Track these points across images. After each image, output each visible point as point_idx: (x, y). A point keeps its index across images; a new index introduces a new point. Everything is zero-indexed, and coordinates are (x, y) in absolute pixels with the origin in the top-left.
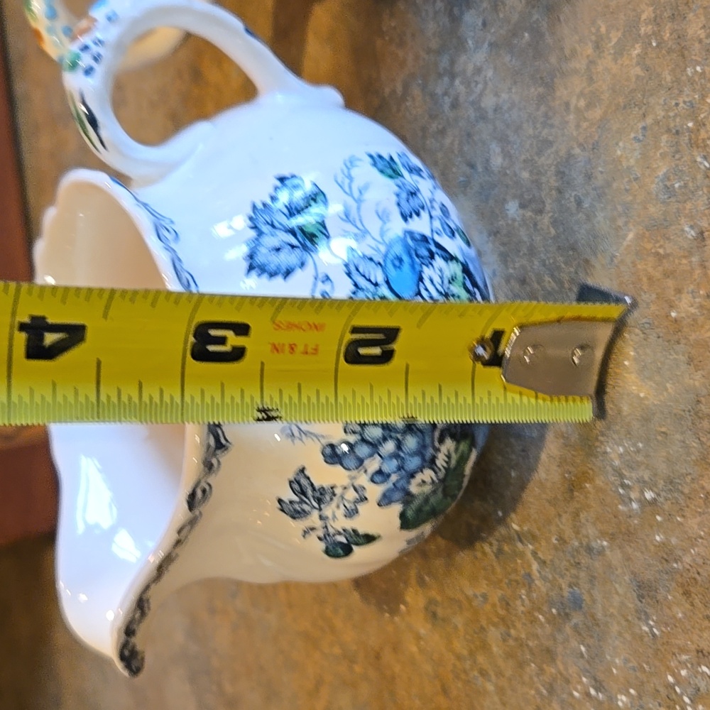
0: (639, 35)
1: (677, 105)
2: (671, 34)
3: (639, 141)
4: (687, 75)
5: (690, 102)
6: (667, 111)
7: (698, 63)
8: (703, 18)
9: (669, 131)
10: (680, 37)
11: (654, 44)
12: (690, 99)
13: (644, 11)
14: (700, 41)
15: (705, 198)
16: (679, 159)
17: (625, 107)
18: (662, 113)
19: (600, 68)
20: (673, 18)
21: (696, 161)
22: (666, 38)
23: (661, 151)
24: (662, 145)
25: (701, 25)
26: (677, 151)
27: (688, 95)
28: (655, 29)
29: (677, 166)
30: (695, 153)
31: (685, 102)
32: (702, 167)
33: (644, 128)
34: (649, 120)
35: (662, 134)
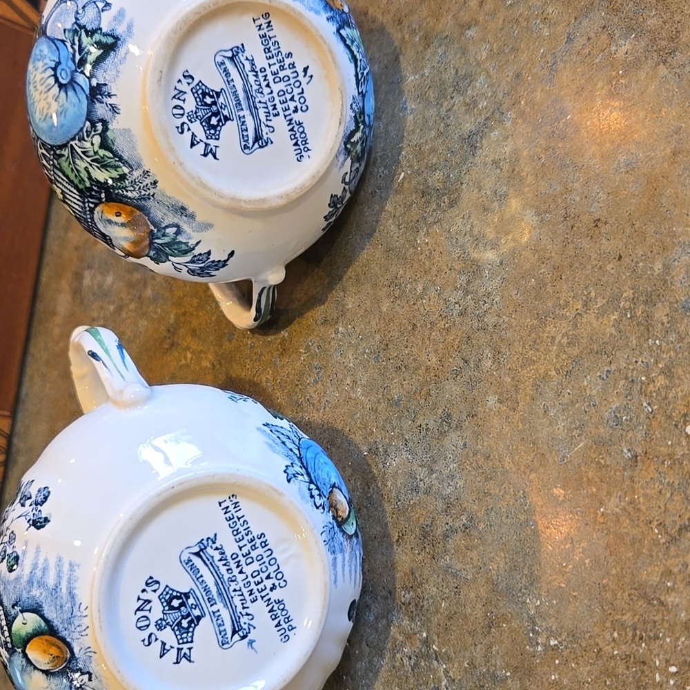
0: (619, 307)
1: (636, 362)
2: (642, 313)
3: (603, 379)
4: (648, 344)
5: (647, 363)
6: (628, 364)
7: (657, 338)
8: (668, 309)
9: (626, 378)
10: (649, 317)
11: (629, 316)
12: (647, 361)
13: (626, 291)
14: (663, 324)
15: (644, 432)
16: (630, 400)
17: (597, 353)
18: (625, 365)
19: (584, 320)
20: (646, 302)
21: (642, 405)
22: (638, 315)
23: (618, 390)
24: (620, 386)
25: (665, 313)
26: (630, 394)
27: (646, 358)
28: (632, 305)
29: (627, 404)
30: (643, 399)
31: (642, 362)
32: (646, 410)
33: (608, 371)
34: (613, 367)
35: (621, 379)
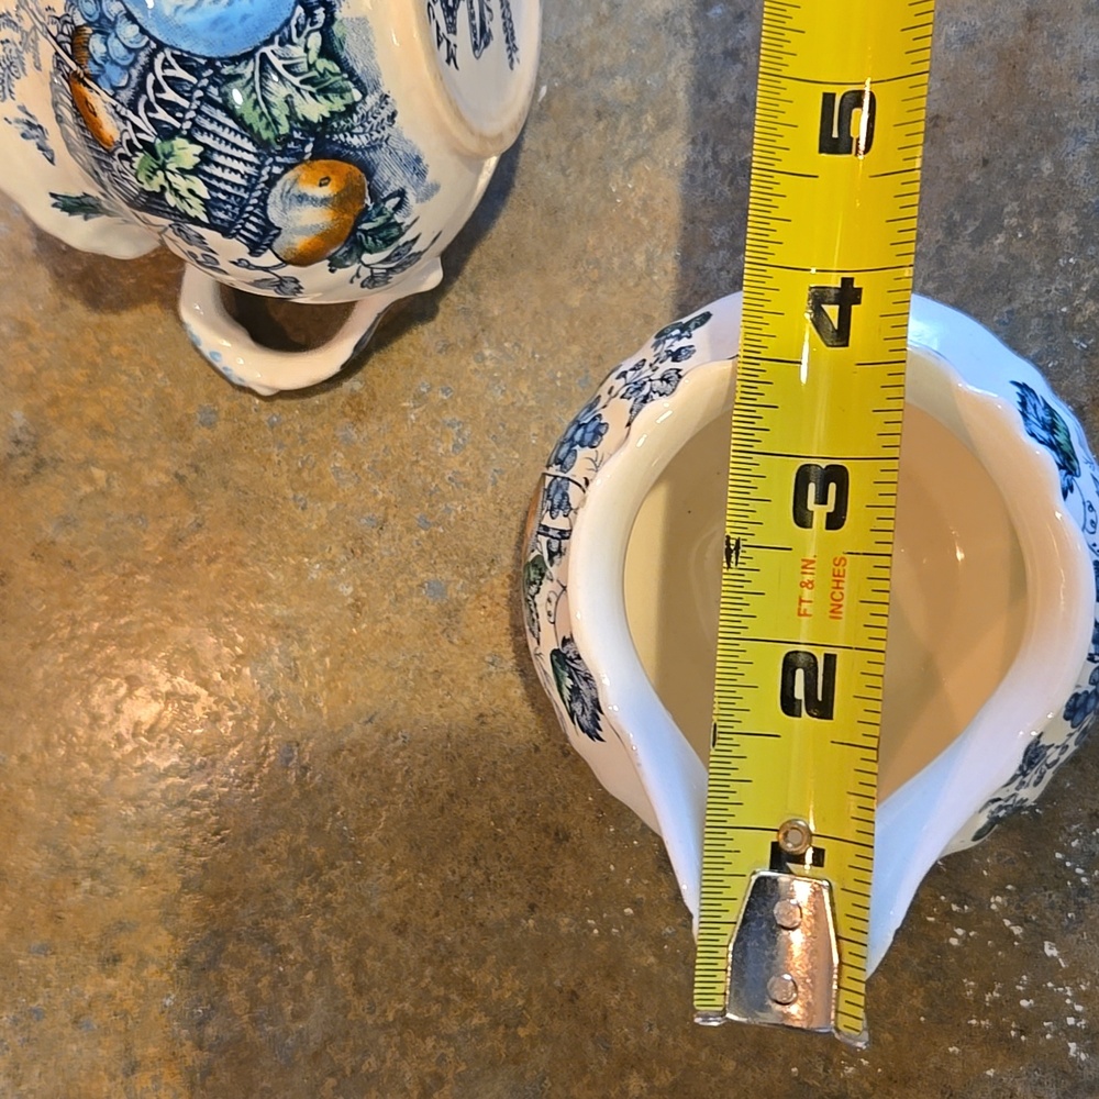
0: (1002, 227)
1: (1048, 292)
2: (1039, 228)
3: (1004, 323)
4: (1059, 266)
5: (1063, 289)
6: (1037, 297)
7: (1070, 256)
8: (1075, 217)
9: (1040, 315)
10: (1051, 231)
11: (1020, 236)
12: (1063, 286)
13: (1007, 205)
14: (1073, 236)
15: (1084, 375)
16: (1053, 341)
17: (985, 292)
18: (1032, 299)
19: (954, 254)
20: (1040, 214)
21: (1072, 343)
22: (1034, 231)
23: (1031, 333)
24: (1032, 328)
25: (1072, 222)
26: (1051, 334)
27: (1060, 284)
28: (1021, 221)
29: (1050, 346)
30: (1070, 335)
31: (1056, 289)
32: (1079, 348)
33: (1010, 312)
34: (1016, 305)
35: (1032, 317)
